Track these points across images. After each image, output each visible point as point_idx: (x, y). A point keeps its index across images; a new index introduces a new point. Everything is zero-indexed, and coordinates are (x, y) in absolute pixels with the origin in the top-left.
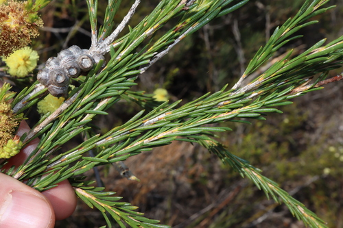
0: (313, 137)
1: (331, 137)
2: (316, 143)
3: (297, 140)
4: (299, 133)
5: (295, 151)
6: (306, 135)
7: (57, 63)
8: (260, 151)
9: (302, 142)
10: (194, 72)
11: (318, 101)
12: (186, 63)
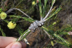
0: (63, 24)
1: (67, 23)
2: (64, 24)
3: (60, 25)
4: (60, 23)
5: (60, 27)
6: (61, 23)
7: (33, 25)
8: (53, 29)
9: (61, 25)
10: (36, 16)
11: (62, 16)
12: (34, 14)
